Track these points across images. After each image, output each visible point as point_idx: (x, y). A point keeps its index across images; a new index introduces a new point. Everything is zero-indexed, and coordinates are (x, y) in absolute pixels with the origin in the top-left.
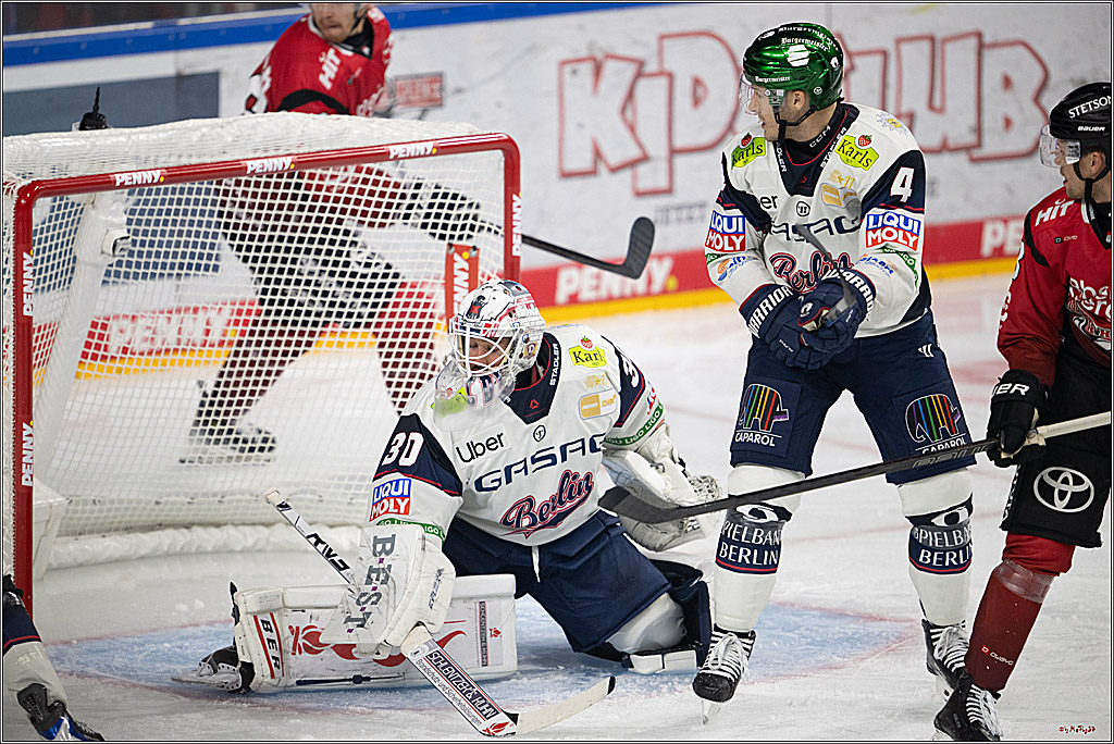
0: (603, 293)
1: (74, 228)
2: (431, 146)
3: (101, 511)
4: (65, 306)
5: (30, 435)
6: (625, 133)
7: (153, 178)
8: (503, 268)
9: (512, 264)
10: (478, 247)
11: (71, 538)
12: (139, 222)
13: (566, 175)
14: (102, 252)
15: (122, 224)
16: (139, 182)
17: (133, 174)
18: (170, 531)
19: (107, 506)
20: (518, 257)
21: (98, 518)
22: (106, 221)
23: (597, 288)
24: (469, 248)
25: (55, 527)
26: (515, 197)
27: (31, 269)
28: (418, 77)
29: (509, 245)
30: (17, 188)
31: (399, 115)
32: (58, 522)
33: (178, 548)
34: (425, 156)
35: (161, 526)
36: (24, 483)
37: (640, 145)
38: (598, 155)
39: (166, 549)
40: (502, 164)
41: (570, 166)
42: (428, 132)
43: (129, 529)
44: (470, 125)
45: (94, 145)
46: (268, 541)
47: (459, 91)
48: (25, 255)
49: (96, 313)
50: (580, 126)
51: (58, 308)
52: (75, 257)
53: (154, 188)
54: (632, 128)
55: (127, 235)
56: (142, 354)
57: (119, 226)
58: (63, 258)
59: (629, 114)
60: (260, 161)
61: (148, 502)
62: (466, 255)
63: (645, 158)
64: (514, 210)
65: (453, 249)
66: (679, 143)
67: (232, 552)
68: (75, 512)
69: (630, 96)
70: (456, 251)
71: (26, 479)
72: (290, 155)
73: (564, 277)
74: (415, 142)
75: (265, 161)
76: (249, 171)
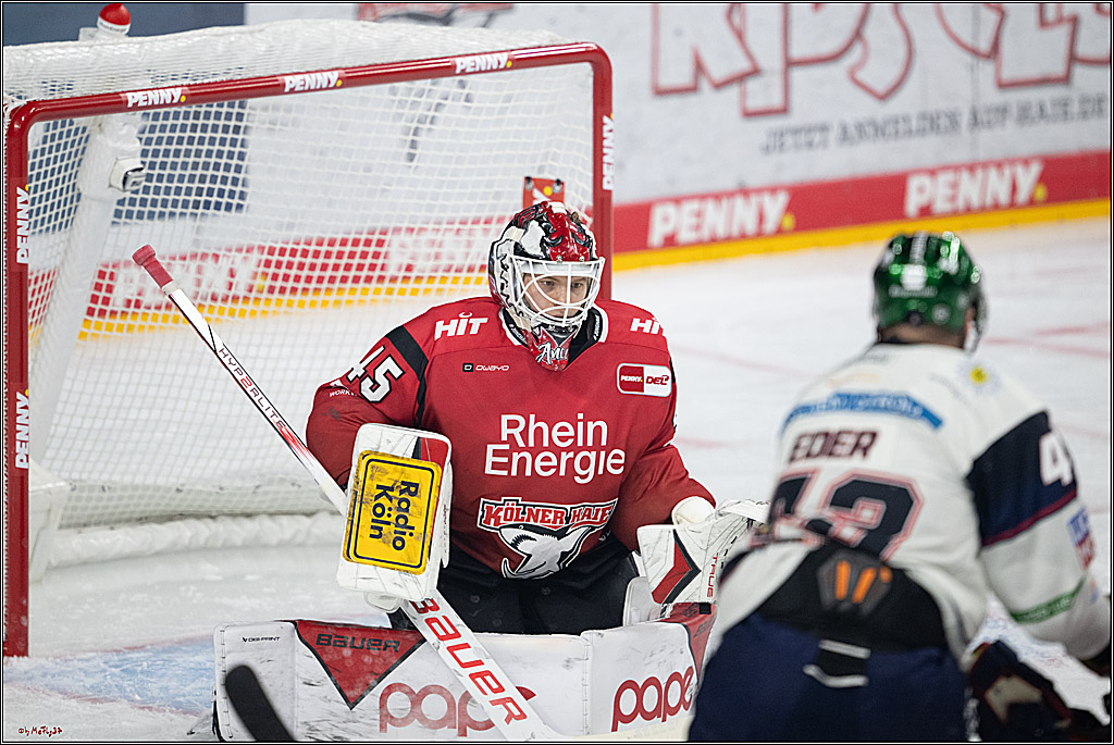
0: (705, 234)
1: (77, 159)
2: (506, 58)
3: (110, 499)
4: (66, 252)
5: (26, 407)
6: (731, 41)
7: (173, 98)
8: (591, 204)
9: (602, 200)
10: (562, 179)
11: (72, 531)
12: (156, 153)
13: (661, 92)
14: (110, 186)
15: (134, 153)
16: (156, 103)
17: (149, 92)
18: (192, 522)
19: (119, 493)
20: (609, 192)
21: (107, 507)
22: (115, 148)
23: (698, 228)
24: (552, 181)
25: (56, 519)
26: (606, 119)
27: (27, 208)
29: (598, 177)
30: (9, 110)
31: (461, 19)
32: (61, 511)
33: (202, 541)
34: (498, 70)
35: (182, 516)
36: (18, 464)
37: (749, 55)
38: (699, 68)
39: (187, 542)
40: (591, 80)
41: (666, 81)
42: (501, 39)
43: (143, 520)
44: (552, 33)
46: (309, 534)
48: (19, 191)
49: (104, 260)
50: (679, 33)
51: (58, 253)
52: (79, 195)
53: (173, 110)
54: (740, 35)
55: (141, 166)
56: (158, 308)
57: (131, 155)
58: (64, 196)
59: (736, 19)
60: (301, 77)
61: (168, 490)
62: (548, 190)
63: (755, 72)
64: (605, 135)
65: (532, 184)
66: (797, 52)
67: (266, 546)
68: (79, 499)
70: (534, 187)
71: (22, 460)
72: (337, 69)
73: (658, 214)
74: (486, 53)
75: (306, 76)
76: (287, 90)
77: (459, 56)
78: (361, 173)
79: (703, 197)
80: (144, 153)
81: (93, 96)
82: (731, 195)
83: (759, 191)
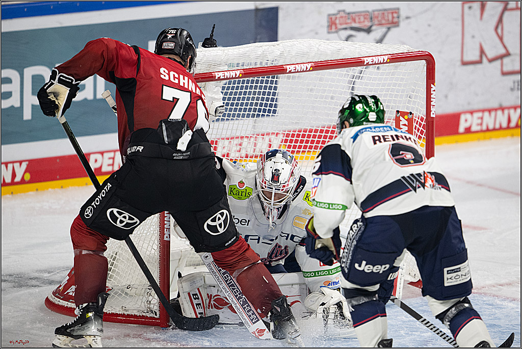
0: (484, 127)
2: (387, 58)
6: (497, 41)
9: (430, 121)
10: (412, 112)
12: (229, 99)
13: (464, 63)
15: (220, 99)
16: (228, 77)
17: (226, 72)
22: (212, 97)
23: (481, 125)
24: (408, 113)
25: (184, 262)
26: (432, 86)
28: (385, 10)
29: (429, 111)
31: (375, 30)
36: (165, 239)
37: (505, 47)
38: (482, 52)
41: (467, 58)
42: (386, 50)
45: (205, 55)
47: (408, 18)
50: (473, 37)
53: (237, 80)
54: (501, 39)
55: (223, 105)
57: (218, 100)
59: (499, 31)
60: (294, 66)
62: (406, 117)
63: (508, 54)
64: (432, 93)
69: (500, 20)
70: (400, 115)
71: (167, 237)
72: (310, 62)
73: (463, 118)
74: (378, 56)
75: (297, 65)
76: (288, 72)
77: (366, 57)
78: (330, 100)
79: (483, 111)
80: (224, 99)
81: (200, 74)
82: (496, 110)
83: (509, 108)
